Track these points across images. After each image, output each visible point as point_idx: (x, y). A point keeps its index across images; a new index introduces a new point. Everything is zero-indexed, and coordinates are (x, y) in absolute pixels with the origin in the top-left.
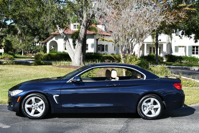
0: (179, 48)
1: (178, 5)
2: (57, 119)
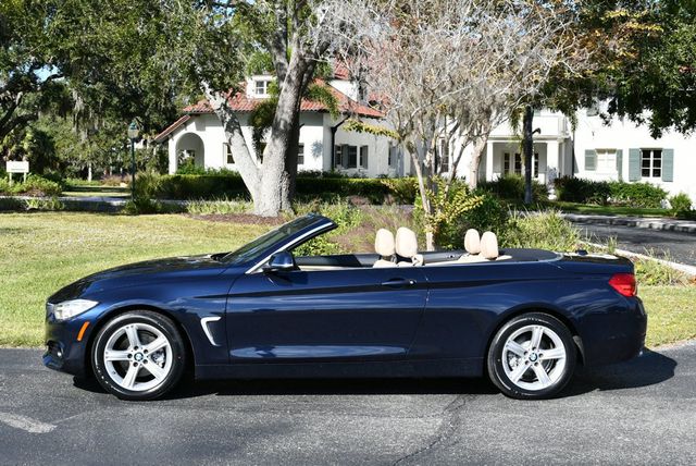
0: (600, 156)
1: (602, 14)
2: (213, 397)
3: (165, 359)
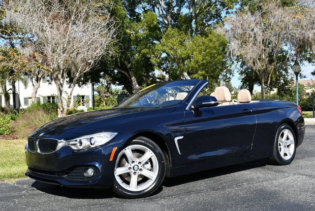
3: (152, 166)
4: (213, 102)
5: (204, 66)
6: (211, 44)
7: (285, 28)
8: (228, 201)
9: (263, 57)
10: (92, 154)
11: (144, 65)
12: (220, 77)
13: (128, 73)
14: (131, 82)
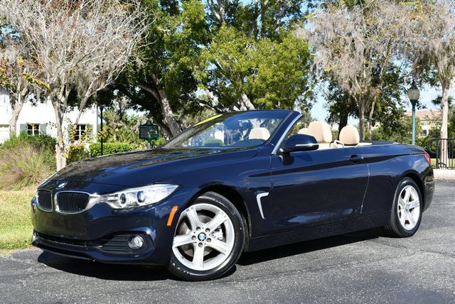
3: (224, 235)
4: (311, 145)
5: (274, 86)
6: (286, 54)
7: (400, 33)
8: (335, 285)
9: (365, 75)
10: (140, 216)
11: (181, 82)
12: (296, 103)
13: (157, 92)
14: (160, 106)
